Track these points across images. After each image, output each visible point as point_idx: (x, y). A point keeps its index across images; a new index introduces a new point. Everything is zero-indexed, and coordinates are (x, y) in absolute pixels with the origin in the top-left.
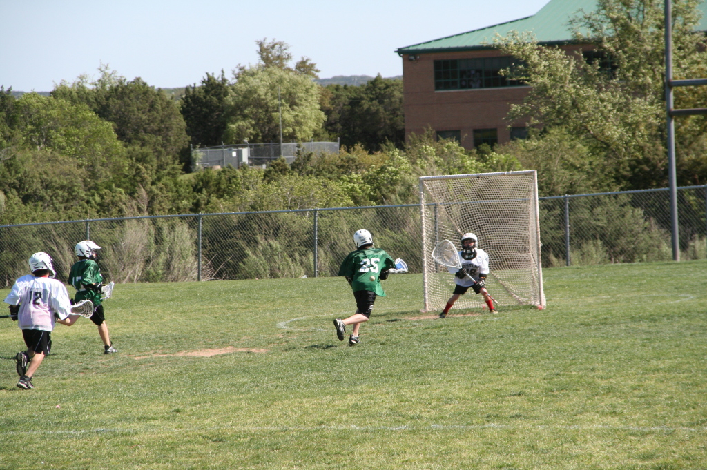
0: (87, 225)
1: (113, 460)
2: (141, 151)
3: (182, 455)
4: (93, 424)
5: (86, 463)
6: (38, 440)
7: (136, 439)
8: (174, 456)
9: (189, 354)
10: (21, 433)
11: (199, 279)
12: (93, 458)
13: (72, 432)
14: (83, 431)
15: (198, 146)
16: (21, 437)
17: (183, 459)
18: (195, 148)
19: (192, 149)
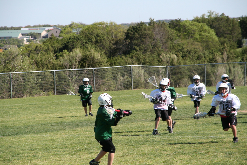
0: (205, 66)
1: (217, 147)
2: (224, 40)
3: (241, 147)
4: (209, 135)
5: (207, 148)
6: (190, 139)
7: (225, 140)
8: (239, 147)
9: (242, 112)
10: (185, 136)
11: (245, 85)
12: (210, 146)
13: (202, 137)
14: (206, 137)
15: (244, 38)
16: (185, 138)
17: (242, 148)
18: (243, 39)
19: (242, 39)
